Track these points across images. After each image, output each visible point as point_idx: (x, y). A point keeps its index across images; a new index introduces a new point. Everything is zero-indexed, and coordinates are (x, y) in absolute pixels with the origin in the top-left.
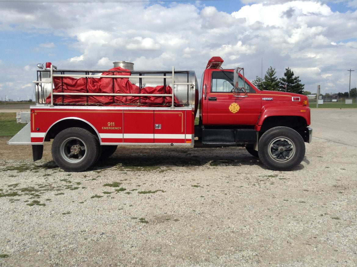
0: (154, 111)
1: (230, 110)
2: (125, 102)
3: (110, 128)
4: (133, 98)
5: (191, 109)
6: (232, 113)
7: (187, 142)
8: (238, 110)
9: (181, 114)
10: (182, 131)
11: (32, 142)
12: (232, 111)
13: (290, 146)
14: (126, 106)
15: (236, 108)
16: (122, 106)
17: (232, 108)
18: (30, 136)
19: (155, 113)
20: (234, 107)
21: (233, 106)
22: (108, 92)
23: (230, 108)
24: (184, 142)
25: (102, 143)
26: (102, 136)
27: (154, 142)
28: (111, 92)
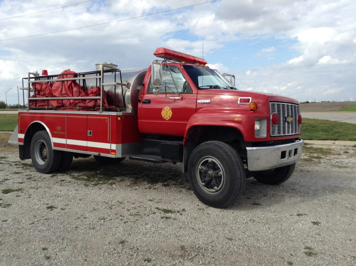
0: (87, 115)
1: (163, 116)
2: (69, 106)
3: (58, 132)
4: (74, 101)
5: (116, 114)
6: (165, 120)
7: (112, 153)
8: (170, 116)
9: (107, 119)
10: (108, 140)
11: (19, 142)
12: (165, 118)
13: (219, 171)
14: (70, 110)
15: (169, 113)
16: (68, 110)
17: (165, 113)
18: (18, 137)
19: (88, 117)
20: (167, 112)
21: (165, 111)
22: (57, 96)
23: (162, 113)
24: (109, 153)
25: (54, 148)
26: (54, 140)
27: (87, 151)
28: (59, 96)
